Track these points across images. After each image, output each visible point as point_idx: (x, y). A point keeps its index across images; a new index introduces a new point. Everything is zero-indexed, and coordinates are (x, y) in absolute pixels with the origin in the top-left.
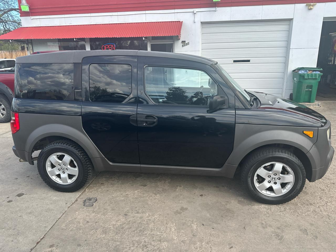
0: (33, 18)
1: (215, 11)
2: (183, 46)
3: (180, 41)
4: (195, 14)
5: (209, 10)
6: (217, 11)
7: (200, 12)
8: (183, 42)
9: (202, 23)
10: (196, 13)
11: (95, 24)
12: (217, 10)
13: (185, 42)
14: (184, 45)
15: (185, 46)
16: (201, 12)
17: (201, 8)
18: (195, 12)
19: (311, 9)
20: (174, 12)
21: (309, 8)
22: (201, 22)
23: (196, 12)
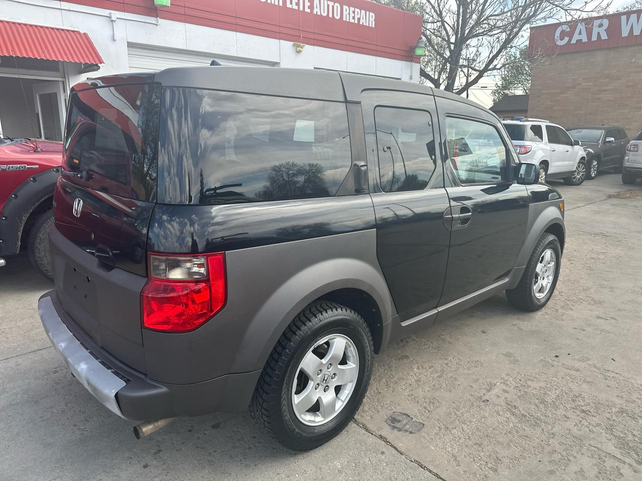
1: (156, 25)
4: (112, 21)
5: (144, 21)
6: (160, 26)
7: (124, 20)
10: (115, 21)
12: (159, 23)
16: (127, 21)
17: (125, 13)
19: (299, 52)
20: (60, 7)
21: (298, 50)
22: (128, 43)
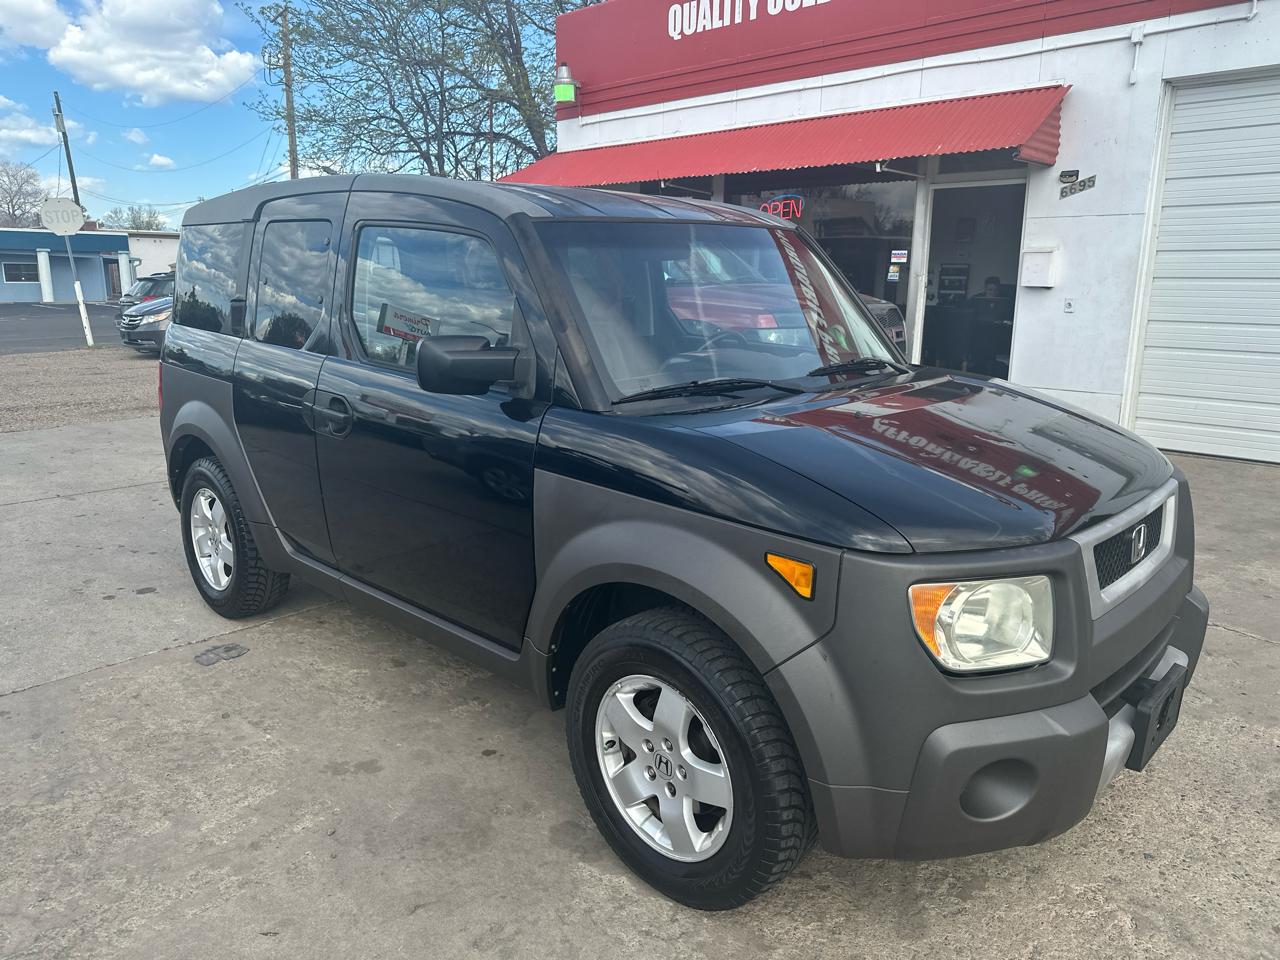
0: (584, 123)
1: (1247, 19)
2: (1063, 194)
3: (1055, 172)
4: (1135, 44)
5: (1214, 20)
6: (1256, 20)
7: (1163, 36)
8: (1069, 176)
9: (1172, 85)
10: (1141, 43)
11: (747, 125)
12: (1255, 11)
13: (1076, 173)
14: (1068, 190)
15: (1073, 193)
16: (1170, 34)
17: (1172, 17)
18: (1135, 39)
20: (1040, 50)
22: (1167, 82)
23: (1145, 36)
